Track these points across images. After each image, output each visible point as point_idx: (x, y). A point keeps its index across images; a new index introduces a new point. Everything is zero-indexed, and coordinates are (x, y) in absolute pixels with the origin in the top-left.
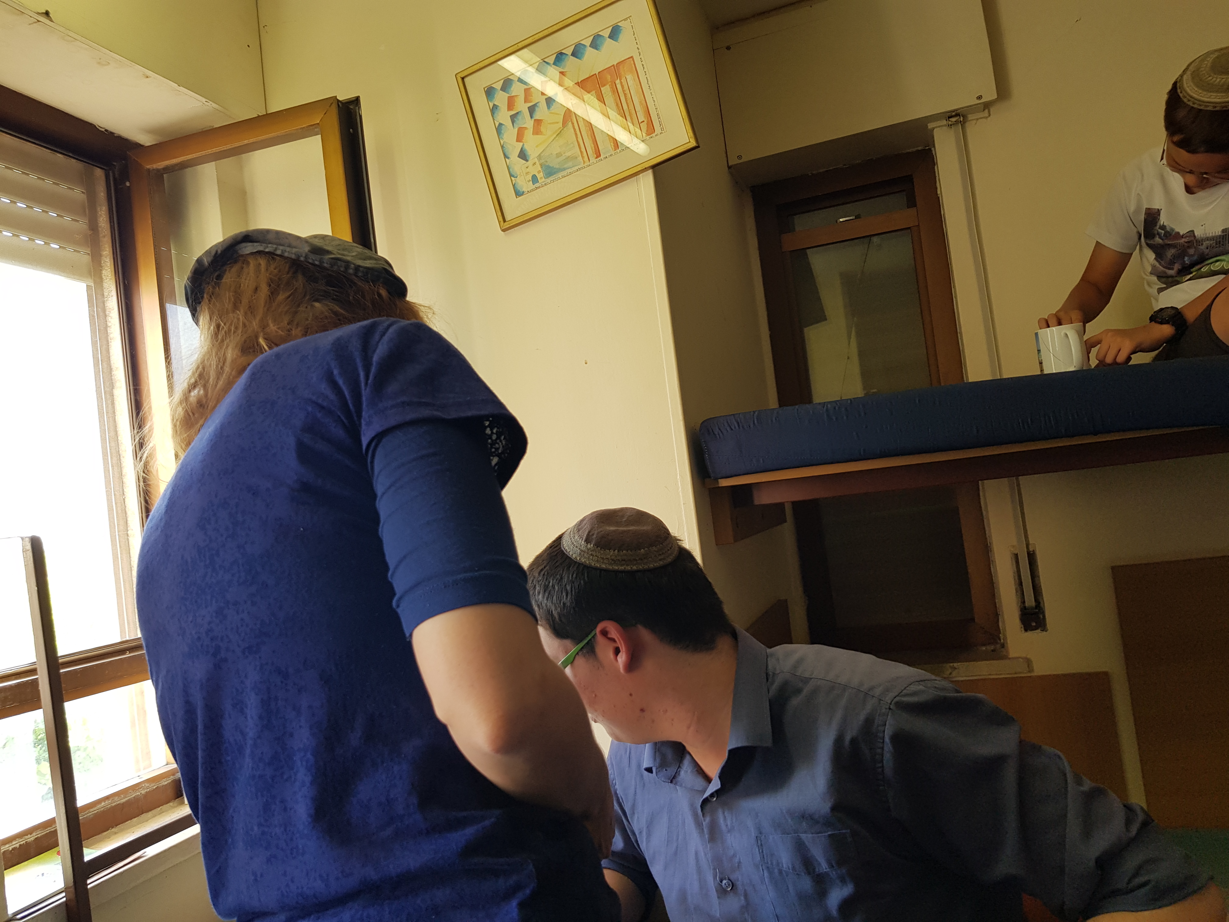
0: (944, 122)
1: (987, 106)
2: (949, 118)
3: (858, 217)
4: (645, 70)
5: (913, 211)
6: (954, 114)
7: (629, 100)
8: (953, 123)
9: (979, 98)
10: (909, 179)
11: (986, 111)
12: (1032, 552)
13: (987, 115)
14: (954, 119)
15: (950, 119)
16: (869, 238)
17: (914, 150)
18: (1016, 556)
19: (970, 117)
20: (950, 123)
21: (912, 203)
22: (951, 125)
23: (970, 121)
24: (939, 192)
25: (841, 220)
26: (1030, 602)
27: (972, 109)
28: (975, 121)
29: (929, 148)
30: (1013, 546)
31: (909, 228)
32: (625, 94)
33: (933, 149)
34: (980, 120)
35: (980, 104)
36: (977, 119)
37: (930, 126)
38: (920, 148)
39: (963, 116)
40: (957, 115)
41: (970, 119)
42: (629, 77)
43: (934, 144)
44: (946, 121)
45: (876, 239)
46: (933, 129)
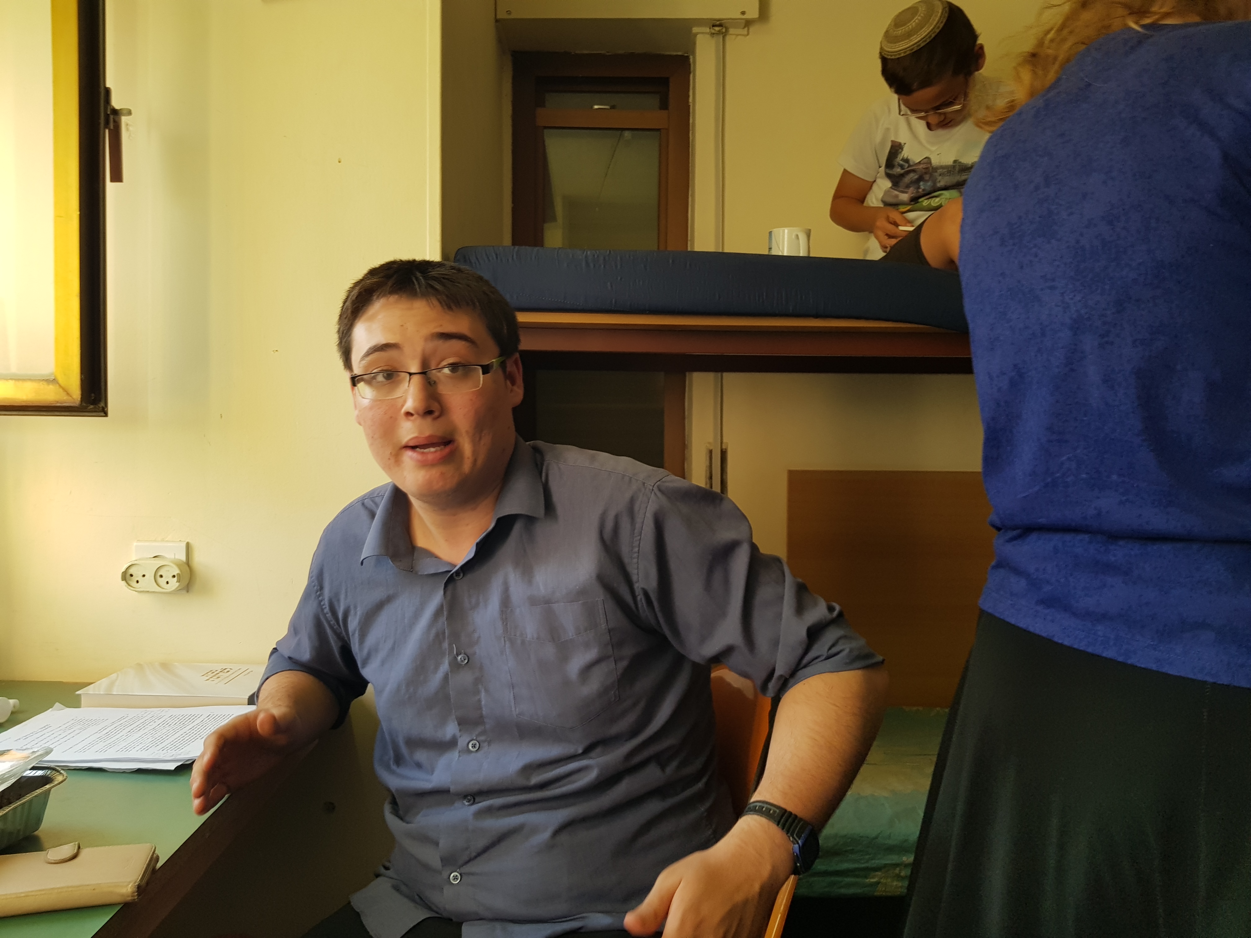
0: (708, 30)
1: (748, 23)
2: (713, 26)
3: (613, 107)
5: (664, 113)
6: (718, 23)
8: (715, 32)
9: (743, 14)
10: (664, 82)
11: (746, 29)
12: (724, 450)
13: (746, 33)
14: (717, 29)
15: (714, 28)
16: (620, 132)
17: (675, 53)
18: (711, 452)
19: (731, 31)
20: (713, 31)
21: (664, 105)
22: (714, 34)
23: (731, 34)
24: (691, 100)
25: (596, 107)
27: (734, 22)
28: (734, 37)
29: (687, 56)
30: (709, 443)
31: (658, 130)
33: (691, 57)
34: (739, 37)
35: (742, 19)
36: (737, 35)
37: (695, 30)
38: (680, 53)
39: (725, 28)
40: (720, 25)
43: (694, 53)
44: (710, 28)
45: (627, 134)
46: (697, 34)
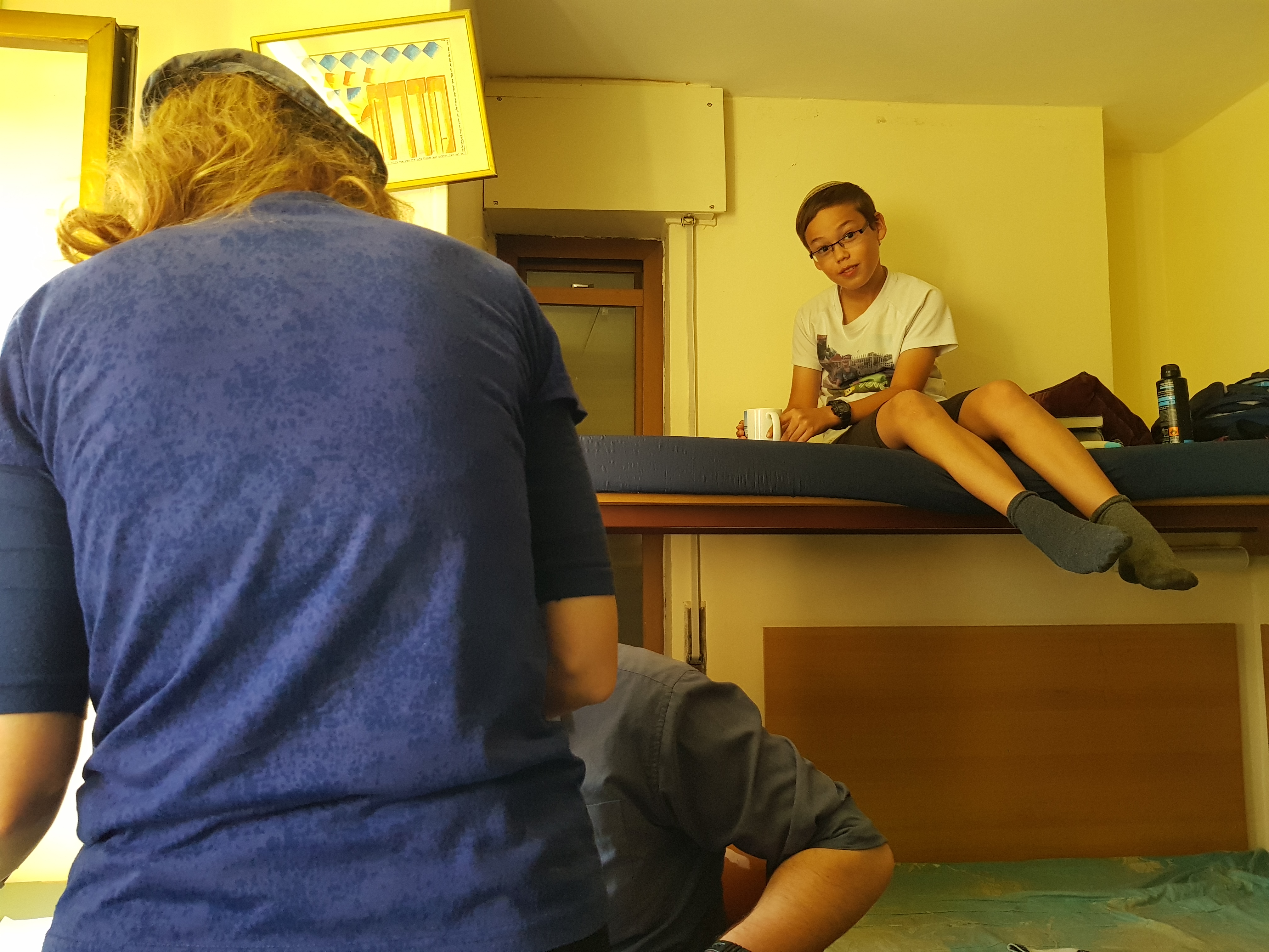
0: (680, 220)
1: (716, 215)
2: (684, 218)
3: (590, 286)
4: (454, 92)
5: (639, 292)
6: (689, 215)
7: (435, 115)
8: (687, 223)
9: (712, 207)
10: (639, 264)
11: (714, 220)
12: (702, 609)
13: (715, 224)
14: (688, 220)
15: (686, 219)
16: (598, 308)
17: (648, 239)
18: (689, 611)
19: (701, 222)
20: (685, 222)
21: (638, 285)
22: (685, 225)
23: (700, 225)
24: (663, 281)
25: (575, 286)
26: (696, 653)
27: (704, 215)
28: (703, 227)
29: (660, 241)
30: (688, 602)
31: (634, 307)
32: (431, 108)
33: (663, 242)
34: (708, 227)
35: (712, 212)
36: (706, 225)
37: (668, 220)
38: (652, 239)
39: (696, 219)
40: (692, 217)
41: (700, 223)
42: (438, 94)
43: (666, 238)
44: (682, 219)
45: (604, 310)
46: (670, 224)
